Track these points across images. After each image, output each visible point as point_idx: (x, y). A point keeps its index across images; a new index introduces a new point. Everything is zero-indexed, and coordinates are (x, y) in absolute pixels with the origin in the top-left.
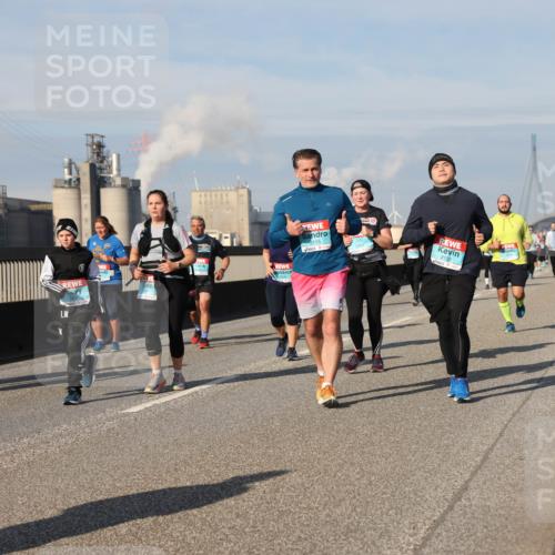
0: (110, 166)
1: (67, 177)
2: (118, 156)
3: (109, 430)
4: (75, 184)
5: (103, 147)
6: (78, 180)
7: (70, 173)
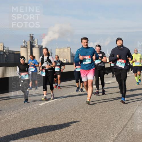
0: (35, 42)
1: (24, 45)
2: (37, 40)
3: (35, 109)
4: (26, 47)
5: (33, 37)
7: (25, 44)
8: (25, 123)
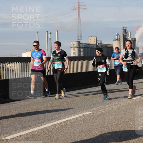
0: (128, 35)
1: (117, 38)
2: (130, 32)
4: (119, 40)
5: (126, 30)
6: (120, 39)
7: (118, 37)
8: (118, 117)
